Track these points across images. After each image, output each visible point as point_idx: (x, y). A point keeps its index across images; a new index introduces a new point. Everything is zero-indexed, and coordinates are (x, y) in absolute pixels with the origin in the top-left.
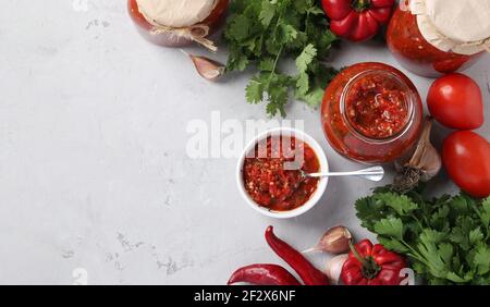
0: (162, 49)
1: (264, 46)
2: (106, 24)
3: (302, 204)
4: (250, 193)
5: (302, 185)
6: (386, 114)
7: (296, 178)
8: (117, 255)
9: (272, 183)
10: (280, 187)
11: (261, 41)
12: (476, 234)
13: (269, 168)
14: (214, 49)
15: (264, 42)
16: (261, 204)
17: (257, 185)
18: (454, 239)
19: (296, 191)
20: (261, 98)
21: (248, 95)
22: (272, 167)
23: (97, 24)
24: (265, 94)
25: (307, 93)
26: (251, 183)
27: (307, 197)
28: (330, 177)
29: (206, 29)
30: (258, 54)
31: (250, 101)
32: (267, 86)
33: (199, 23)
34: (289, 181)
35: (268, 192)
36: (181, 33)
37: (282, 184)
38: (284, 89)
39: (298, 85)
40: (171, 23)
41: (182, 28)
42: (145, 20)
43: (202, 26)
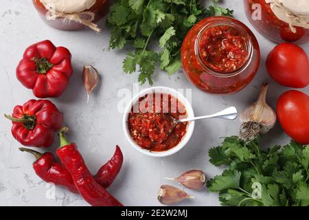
0: (60, 33)
1: (139, 29)
2: (17, 13)
3: (175, 145)
4: (135, 139)
5: (174, 130)
6: (231, 54)
7: (170, 125)
8: (24, 191)
9: (151, 130)
10: (157, 132)
11: (136, 25)
12: (298, 176)
13: (148, 118)
14: (98, 30)
15: (138, 26)
16: (143, 147)
17: (139, 132)
18: (279, 180)
19: (170, 135)
20: (134, 69)
21: (124, 66)
22: (150, 117)
23: (11, 13)
24: (138, 67)
25: (169, 65)
26: (135, 131)
27: (179, 139)
28: (196, 121)
29: (92, 15)
30: (133, 36)
31: (126, 71)
32: (139, 60)
33: (86, 10)
34: (164, 127)
35: (148, 137)
36: (72, 18)
37: (159, 130)
38: (152, 63)
39: (162, 59)
40: (63, 10)
41: (72, 13)
42: (44, 8)
43: (89, 13)
